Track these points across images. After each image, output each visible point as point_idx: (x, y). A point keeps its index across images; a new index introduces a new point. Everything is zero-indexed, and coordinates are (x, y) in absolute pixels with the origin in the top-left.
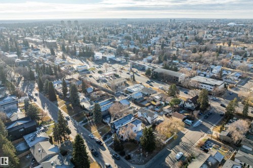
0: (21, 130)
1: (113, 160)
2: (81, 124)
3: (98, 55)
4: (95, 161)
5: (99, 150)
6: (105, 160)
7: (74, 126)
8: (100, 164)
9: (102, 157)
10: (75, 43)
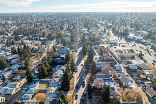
0: (58, 62)
1: (82, 94)
2: (85, 70)
3: (131, 35)
4: (74, 89)
5: (81, 86)
6: (79, 92)
7: (82, 70)
8: (75, 92)
9: (79, 90)
10: (124, 26)
